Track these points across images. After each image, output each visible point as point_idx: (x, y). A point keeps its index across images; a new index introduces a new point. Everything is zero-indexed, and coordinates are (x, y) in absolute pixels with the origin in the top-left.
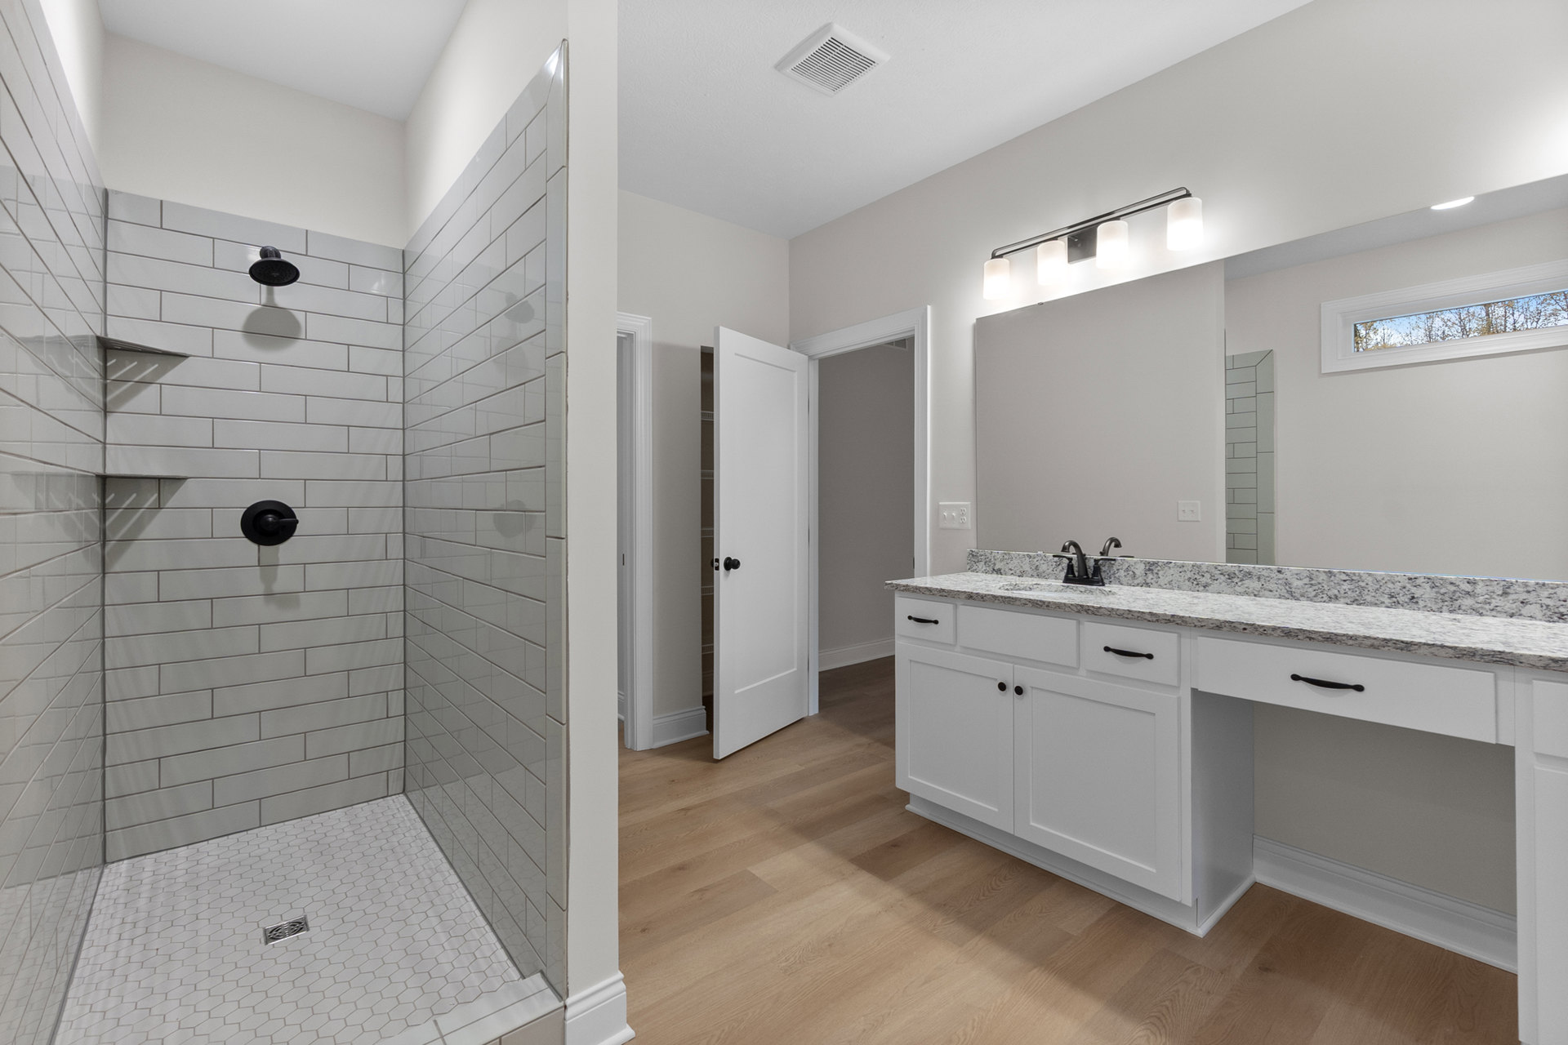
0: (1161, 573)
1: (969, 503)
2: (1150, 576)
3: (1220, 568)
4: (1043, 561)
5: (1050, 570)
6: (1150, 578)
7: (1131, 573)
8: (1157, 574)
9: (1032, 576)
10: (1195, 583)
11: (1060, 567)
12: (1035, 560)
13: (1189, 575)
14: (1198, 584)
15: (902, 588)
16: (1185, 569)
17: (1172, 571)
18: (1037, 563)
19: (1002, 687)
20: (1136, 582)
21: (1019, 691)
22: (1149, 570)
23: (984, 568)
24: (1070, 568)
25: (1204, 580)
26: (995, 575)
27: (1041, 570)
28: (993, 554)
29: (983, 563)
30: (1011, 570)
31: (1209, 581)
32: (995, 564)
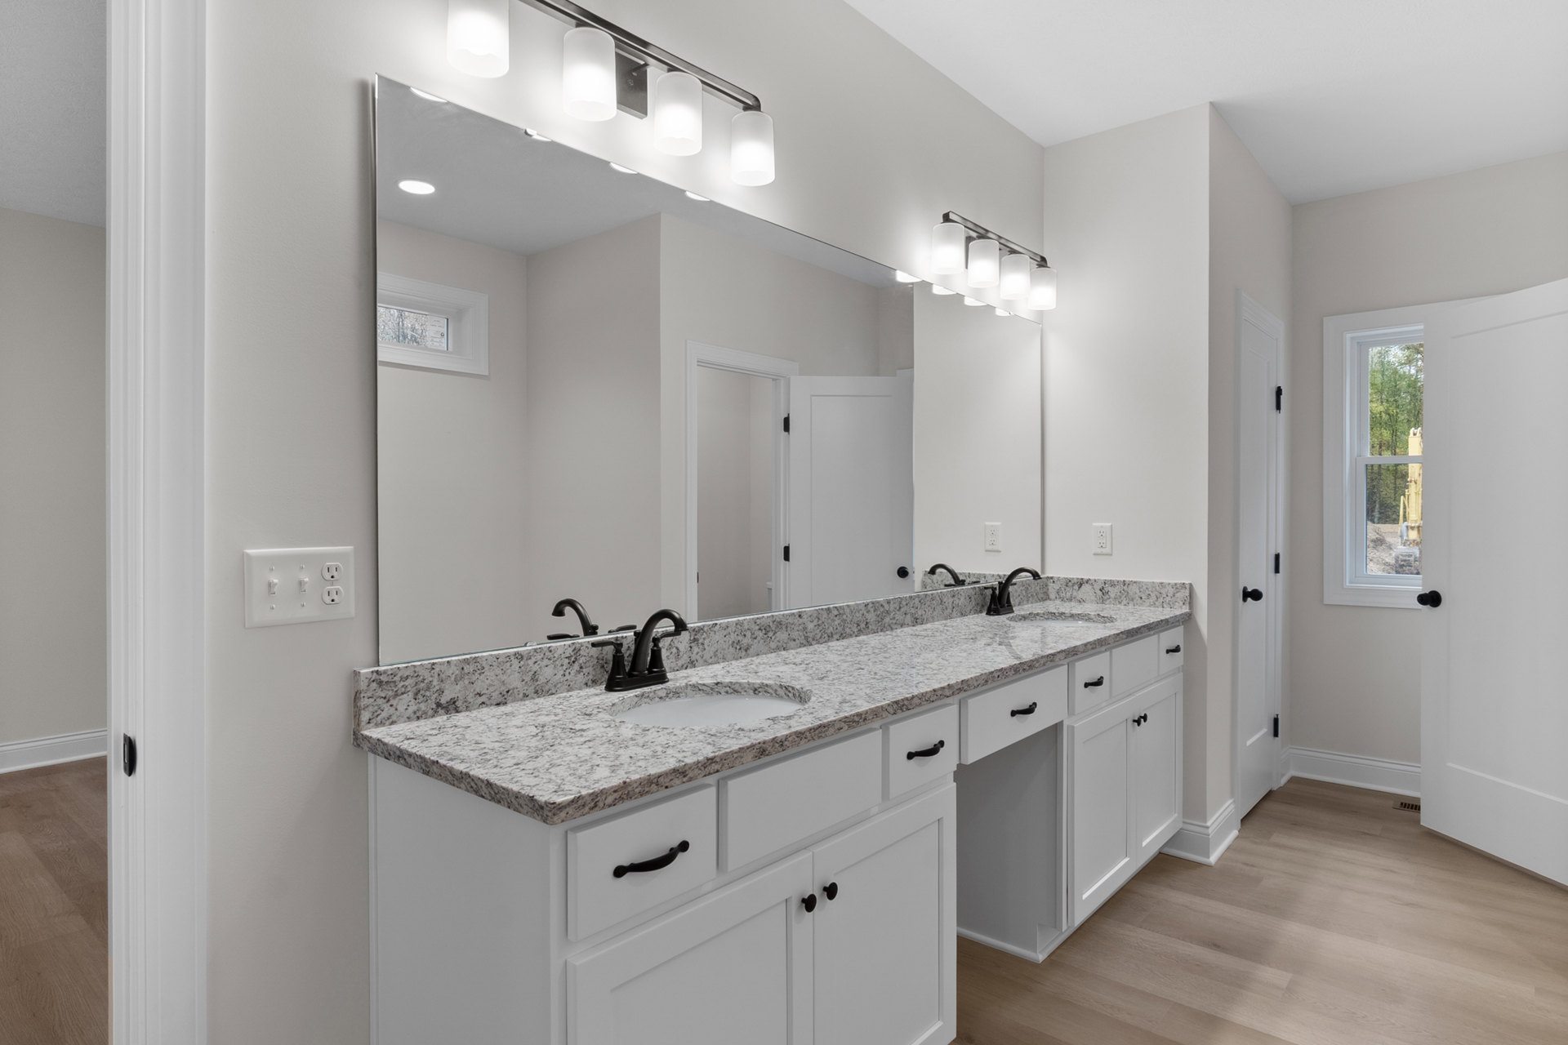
0: (706, 642)
1: (349, 548)
2: (696, 649)
3: (758, 622)
4: (546, 662)
5: (557, 677)
6: (695, 653)
7: (674, 650)
8: (703, 644)
9: (526, 696)
10: (738, 647)
11: (576, 666)
12: (531, 662)
13: (733, 637)
14: (740, 649)
15: (610, 800)
16: (729, 630)
17: (717, 637)
18: (536, 668)
19: (809, 903)
20: (680, 663)
21: (831, 891)
22: (695, 640)
23: (413, 708)
24: (618, 659)
25: (745, 641)
26: (441, 719)
27: (542, 680)
28: (437, 669)
29: (410, 696)
30: (480, 695)
31: (750, 641)
32: (441, 692)
